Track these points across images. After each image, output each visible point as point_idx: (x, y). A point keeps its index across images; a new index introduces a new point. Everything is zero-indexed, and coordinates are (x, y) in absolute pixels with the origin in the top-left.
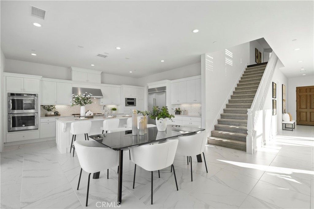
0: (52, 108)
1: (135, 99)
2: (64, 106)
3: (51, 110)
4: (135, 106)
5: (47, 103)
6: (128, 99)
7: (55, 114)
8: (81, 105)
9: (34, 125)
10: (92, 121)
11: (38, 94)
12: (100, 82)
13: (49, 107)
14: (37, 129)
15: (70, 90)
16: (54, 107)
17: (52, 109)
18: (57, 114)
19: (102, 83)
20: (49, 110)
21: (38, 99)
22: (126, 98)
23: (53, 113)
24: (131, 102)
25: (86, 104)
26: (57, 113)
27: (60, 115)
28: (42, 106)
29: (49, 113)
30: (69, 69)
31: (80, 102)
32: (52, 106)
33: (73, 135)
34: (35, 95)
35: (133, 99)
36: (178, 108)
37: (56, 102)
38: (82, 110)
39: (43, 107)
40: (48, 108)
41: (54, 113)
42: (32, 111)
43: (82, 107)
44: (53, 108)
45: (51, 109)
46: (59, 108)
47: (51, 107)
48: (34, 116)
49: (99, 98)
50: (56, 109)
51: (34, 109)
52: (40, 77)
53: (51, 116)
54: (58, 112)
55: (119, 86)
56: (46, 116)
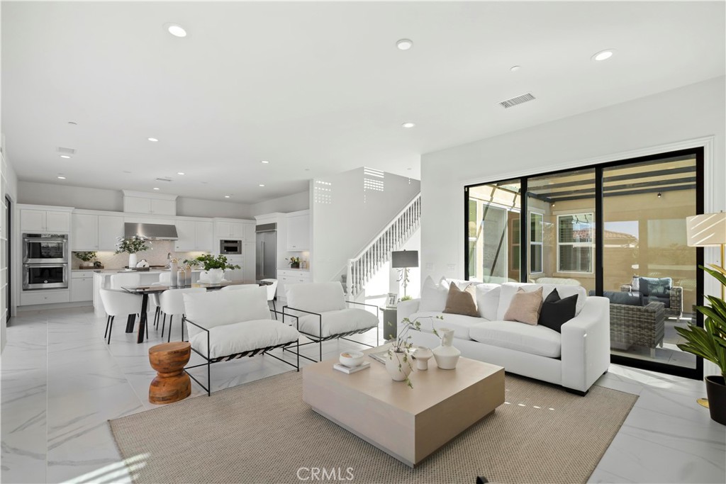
1: (240, 241)
2: (108, 252)
3: (89, 259)
4: (241, 253)
5: (81, 248)
6: (226, 242)
7: (96, 265)
8: (130, 251)
9: (62, 282)
10: (141, 274)
11: (67, 236)
12: (174, 212)
13: (86, 255)
14: (67, 288)
15: (122, 227)
16: (93, 254)
17: (91, 257)
18: (98, 266)
19: (178, 214)
20: (85, 259)
21: (67, 241)
22: (221, 241)
23: (92, 265)
24: (231, 247)
25: (138, 250)
26: (99, 264)
27: (103, 267)
28: (75, 252)
29: (85, 264)
30: (120, 194)
31: (128, 247)
32: (90, 253)
34: (63, 237)
35: (236, 242)
36: (295, 258)
37: (96, 247)
38: (132, 259)
39: (76, 254)
40: (84, 256)
41: (94, 264)
42: (59, 260)
43: (131, 255)
45: (89, 257)
46: (101, 255)
47: (89, 255)
48: (61, 268)
49: (172, 240)
50: (98, 258)
51: (62, 257)
52: (71, 209)
53: (89, 268)
54: (100, 262)
55: (210, 220)
56: (81, 268)
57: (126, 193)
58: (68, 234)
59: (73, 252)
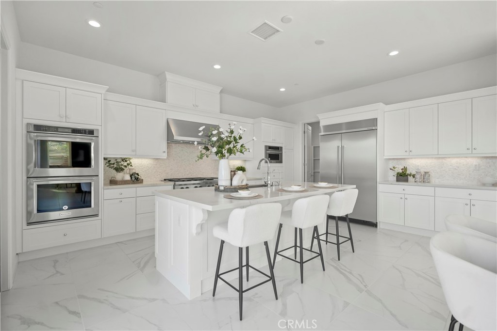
0: (125, 164)
1: (281, 148)
2: (147, 160)
3: (122, 170)
4: (282, 162)
5: (114, 153)
6: (270, 148)
7: (133, 179)
9: (90, 206)
11: (98, 130)
12: (218, 110)
13: (118, 163)
14: (97, 215)
16: (128, 162)
17: (125, 166)
18: (136, 179)
20: (119, 169)
21: (97, 141)
22: (266, 147)
23: (128, 178)
24: (274, 155)
26: (137, 176)
27: (142, 181)
28: (107, 159)
29: (119, 176)
30: (162, 76)
32: (124, 160)
33: (241, 249)
34: (92, 132)
35: (278, 148)
37: (133, 151)
39: (109, 162)
40: (116, 165)
41: (131, 176)
44: (128, 164)
45: (123, 167)
46: (138, 164)
47: (122, 163)
48: (90, 184)
50: (134, 167)
51: (90, 166)
52: (103, 89)
53: (124, 182)
54: (138, 174)
55: (251, 121)
56: (114, 183)
57: (169, 76)
58: (99, 128)
59: (105, 159)
